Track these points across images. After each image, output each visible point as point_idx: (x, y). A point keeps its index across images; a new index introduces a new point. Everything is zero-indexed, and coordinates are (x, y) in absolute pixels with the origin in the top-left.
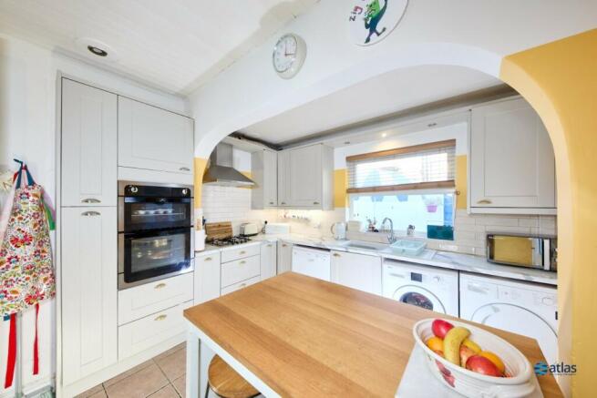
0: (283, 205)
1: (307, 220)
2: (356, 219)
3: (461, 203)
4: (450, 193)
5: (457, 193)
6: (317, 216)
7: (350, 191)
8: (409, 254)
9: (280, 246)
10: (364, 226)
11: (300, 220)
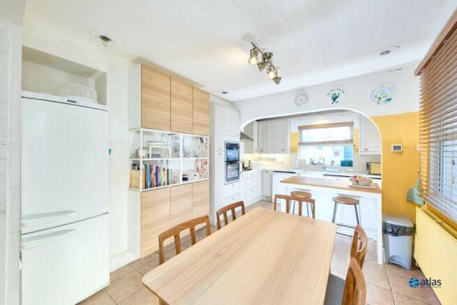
0: (262, 151)
1: (274, 159)
2: (304, 158)
3: (356, 150)
4: (350, 146)
5: (354, 146)
6: (281, 157)
7: (300, 144)
8: (335, 172)
9: (264, 172)
10: (308, 162)
11: (269, 159)
